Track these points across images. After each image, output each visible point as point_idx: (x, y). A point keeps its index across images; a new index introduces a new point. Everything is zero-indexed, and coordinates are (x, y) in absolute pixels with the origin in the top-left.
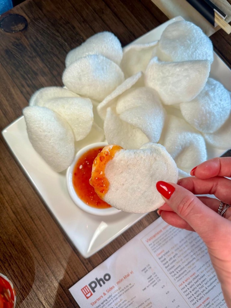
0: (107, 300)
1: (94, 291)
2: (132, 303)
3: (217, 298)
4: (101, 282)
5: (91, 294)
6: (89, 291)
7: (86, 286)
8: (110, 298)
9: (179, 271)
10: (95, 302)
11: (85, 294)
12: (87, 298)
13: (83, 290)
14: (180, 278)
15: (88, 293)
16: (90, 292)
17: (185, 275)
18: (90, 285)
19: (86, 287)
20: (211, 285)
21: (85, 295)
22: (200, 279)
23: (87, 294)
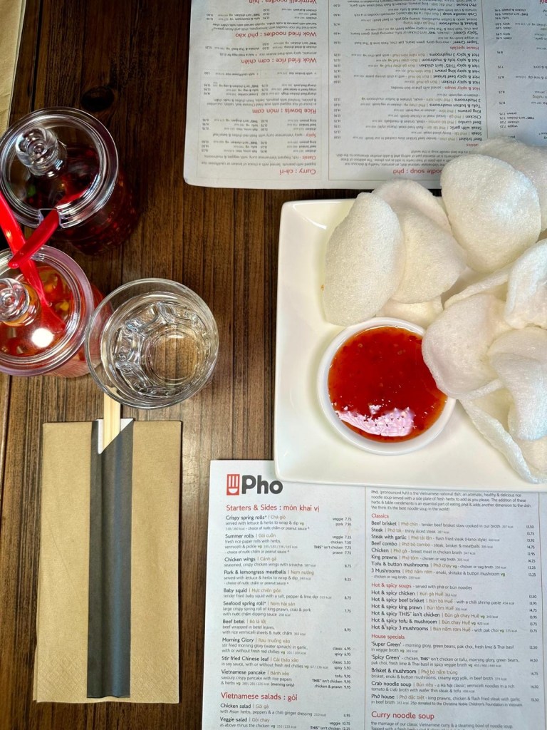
0: (252, 519)
1: (244, 492)
2: (286, 552)
3: (417, 649)
4: (263, 487)
5: (237, 493)
6: (237, 486)
7: (239, 475)
8: (259, 521)
9: (389, 564)
10: (235, 509)
11: (230, 486)
12: (229, 493)
13: (230, 477)
14: (382, 574)
15: (235, 487)
16: (238, 488)
17: (393, 577)
18: (245, 478)
19: (237, 477)
20: (422, 622)
21: (228, 488)
22: (411, 601)
23: (231, 487)
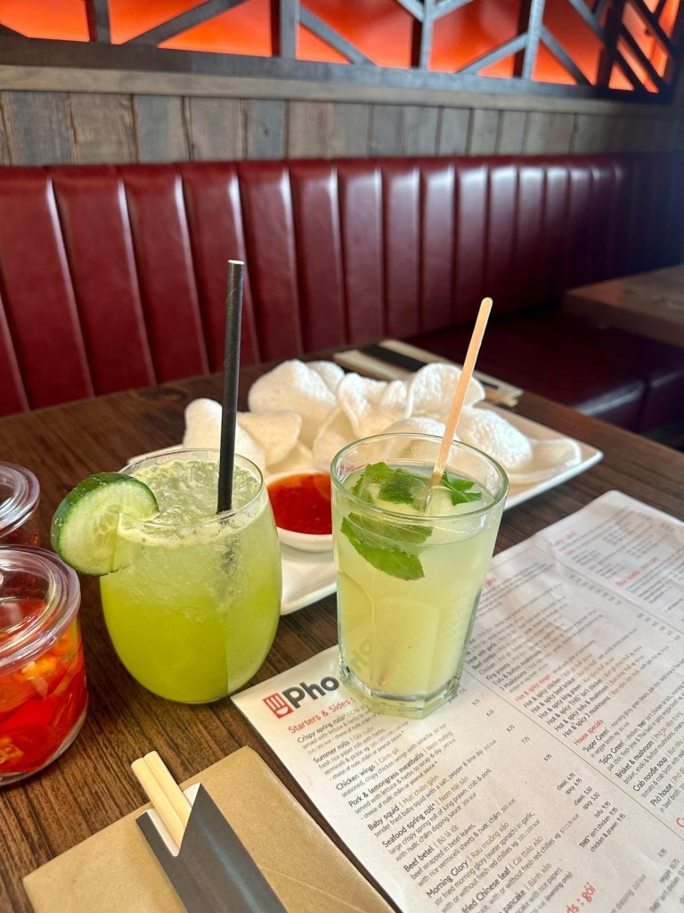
0: (331, 726)
1: (297, 706)
2: (400, 735)
3: (624, 722)
4: (315, 691)
5: (290, 711)
6: (283, 704)
7: (277, 694)
8: (341, 723)
9: (510, 673)
10: (301, 727)
11: (274, 708)
12: (279, 716)
13: (268, 701)
14: (514, 685)
15: (282, 707)
16: (286, 705)
17: (526, 680)
18: (287, 693)
19: (276, 697)
20: (597, 695)
21: (275, 712)
22: (565, 686)
23: (278, 709)
